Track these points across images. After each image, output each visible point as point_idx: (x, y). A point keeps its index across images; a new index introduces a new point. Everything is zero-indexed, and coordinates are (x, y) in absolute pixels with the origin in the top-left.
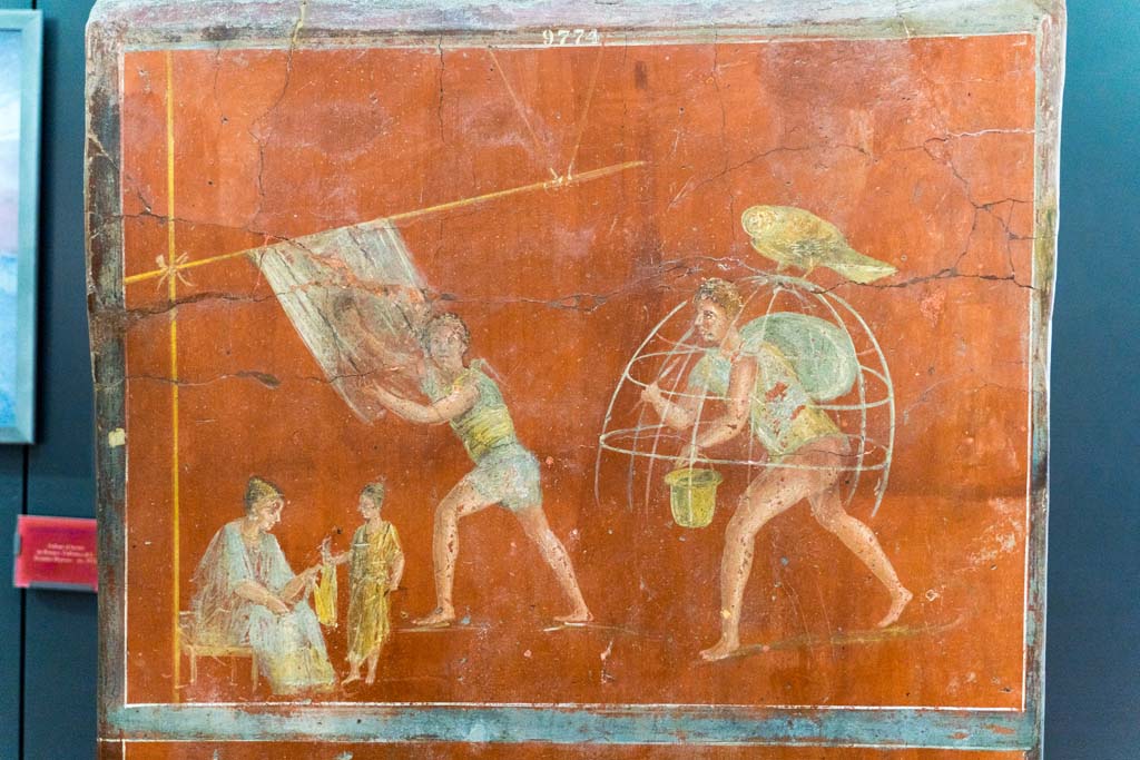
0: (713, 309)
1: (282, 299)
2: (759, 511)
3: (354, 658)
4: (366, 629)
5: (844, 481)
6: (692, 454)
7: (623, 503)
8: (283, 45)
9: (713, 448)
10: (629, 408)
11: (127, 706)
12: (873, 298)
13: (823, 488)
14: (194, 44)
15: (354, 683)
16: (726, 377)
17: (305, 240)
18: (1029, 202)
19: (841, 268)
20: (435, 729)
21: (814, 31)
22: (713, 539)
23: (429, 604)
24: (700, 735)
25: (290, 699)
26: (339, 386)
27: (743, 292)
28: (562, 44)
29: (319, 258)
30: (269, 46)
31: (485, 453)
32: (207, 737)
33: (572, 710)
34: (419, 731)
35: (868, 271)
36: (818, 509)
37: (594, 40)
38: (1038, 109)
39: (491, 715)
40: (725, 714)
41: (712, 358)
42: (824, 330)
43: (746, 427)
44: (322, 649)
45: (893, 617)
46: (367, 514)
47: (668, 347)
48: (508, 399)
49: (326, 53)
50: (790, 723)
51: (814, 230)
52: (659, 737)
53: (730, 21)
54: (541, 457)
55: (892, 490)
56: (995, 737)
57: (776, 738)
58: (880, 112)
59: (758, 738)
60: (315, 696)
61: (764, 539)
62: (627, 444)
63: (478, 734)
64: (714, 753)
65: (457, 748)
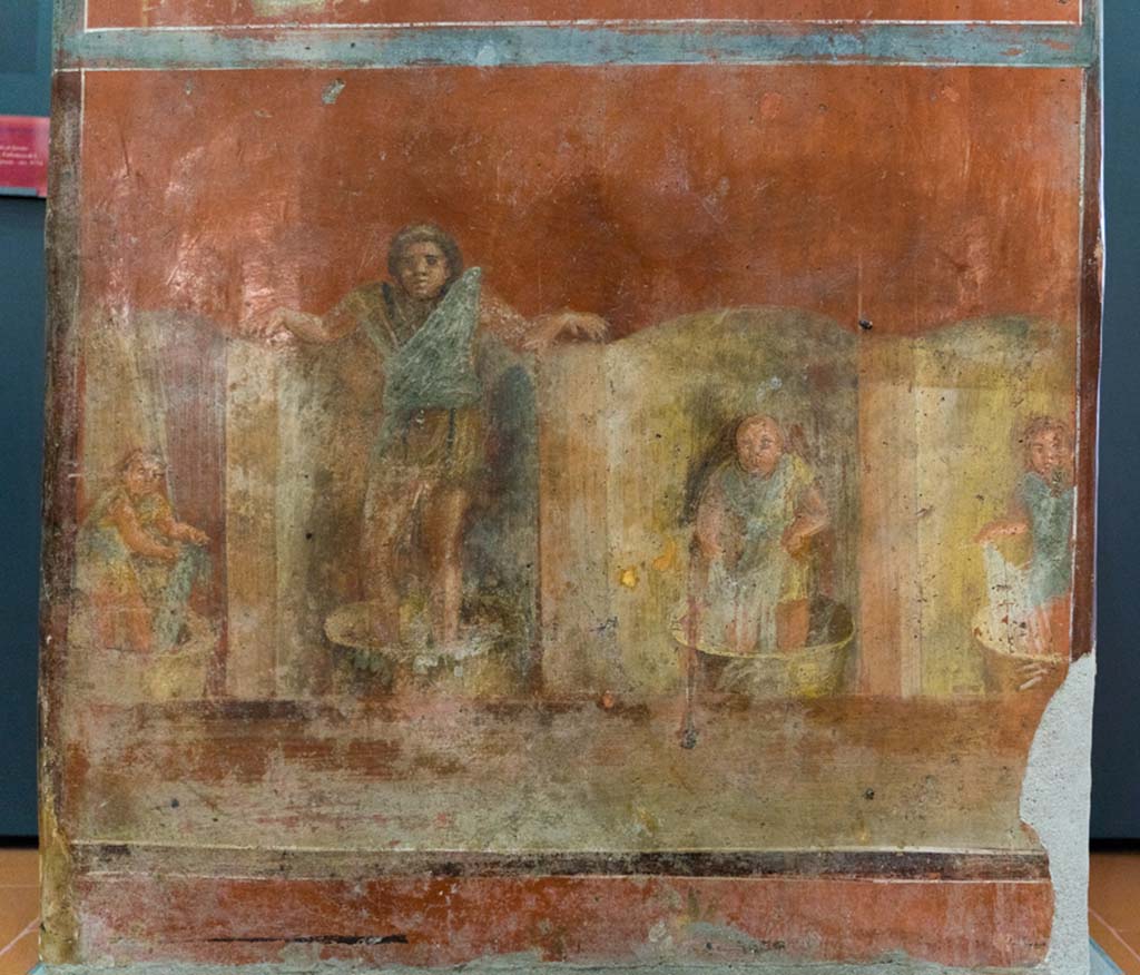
11: (87, 30)
15: (346, 4)
20: (439, 53)
24: (733, 53)
25: (274, 21)
32: (180, 65)
33: (592, 28)
34: (420, 54)
39: (500, 34)
40: (760, 30)
50: (831, 40)
52: (689, 56)
56: (1052, 52)
57: (817, 56)
59: (797, 56)
63: (487, 57)
64: (749, 74)
65: (468, 72)
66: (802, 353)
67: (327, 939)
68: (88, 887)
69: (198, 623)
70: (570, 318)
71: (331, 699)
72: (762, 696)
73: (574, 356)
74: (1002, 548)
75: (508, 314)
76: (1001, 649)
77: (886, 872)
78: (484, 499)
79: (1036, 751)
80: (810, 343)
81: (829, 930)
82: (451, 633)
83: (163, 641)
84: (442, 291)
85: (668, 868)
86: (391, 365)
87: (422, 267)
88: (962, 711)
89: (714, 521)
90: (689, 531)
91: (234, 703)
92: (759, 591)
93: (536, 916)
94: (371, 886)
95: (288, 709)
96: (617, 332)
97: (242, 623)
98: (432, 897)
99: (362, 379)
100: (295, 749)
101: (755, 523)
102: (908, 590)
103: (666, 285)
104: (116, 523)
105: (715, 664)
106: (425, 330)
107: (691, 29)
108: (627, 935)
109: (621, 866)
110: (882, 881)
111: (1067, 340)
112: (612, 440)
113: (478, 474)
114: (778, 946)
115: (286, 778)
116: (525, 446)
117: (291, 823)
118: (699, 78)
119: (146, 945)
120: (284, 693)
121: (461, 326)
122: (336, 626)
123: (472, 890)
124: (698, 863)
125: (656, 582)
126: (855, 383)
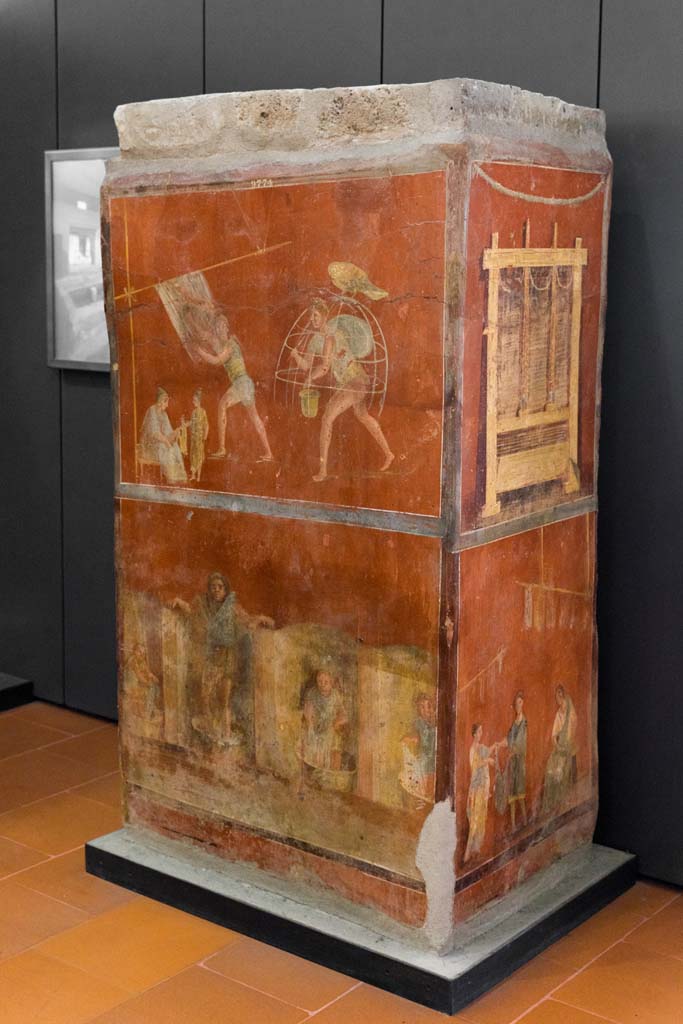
0: (317, 313)
1: (166, 307)
2: (335, 411)
3: (193, 469)
4: (197, 456)
5: (368, 398)
6: (309, 383)
7: (284, 405)
8: (161, 193)
9: (318, 379)
10: (286, 360)
11: (121, 483)
12: (377, 307)
13: (359, 401)
14: (133, 195)
15: (193, 481)
16: (322, 346)
17: (173, 280)
18: (443, 258)
19: (366, 292)
20: (221, 504)
21: (354, 175)
22: (317, 423)
23: (217, 448)
24: (313, 516)
25: (172, 485)
26: (186, 347)
27: (329, 304)
28: (259, 187)
29: (177, 288)
30: (158, 194)
31: (236, 379)
32: (147, 499)
33: (267, 500)
34: (215, 504)
35: (377, 294)
36: (357, 411)
37: (271, 184)
38: (447, 210)
39: (239, 499)
40: (322, 507)
41: (318, 336)
42: (361, 324)
43: (329, 371)
44: (182, 464)
45: (386, 466)
46: (196, 405)
47: (301, 331)
48: (243, 354)
49: (176, 196)
50: (347, 514)
51: (356, 274)
52: (298, 515)
53: (314, 173)
54: (255, 382)
55: (386, 403)
56: (428, 530)
57: (342, 521)
58: (381, 215)
59: (335, 520)
60: (180, 484)
61: (336, 423)
62: (285, 377)
63: (235, 507)
64: (318, 526)
65: (228, 513)
66: (338, 647)
67: (195, 838)
68: (132, 798)
69: (157, 711)
70: (263, 618)
71: (195, 750)
72: (326, 786)
73: (265, 633)
74: (409, 747)
75: (244, 612)
76: (409, 790)
77: (367, 871)
78: (237, 685)
79: (422, 838)
80: (341, 644)
81: (349, 888)
82: (228, 734)
83: (147, 715)
84: (223, 600)
85: (296, 845)
86: (209, 627)
87: (218, 589)
88: (395, 812)
89: (310, 711)
90: (301, 713)
91: (167, 743)
92: (324, 743)
93: (256, 851)
94: (207, 823)
95: (182, 750)
96: (278, 627)
97: (170, 714)
98: (224, 833)
99: (200, 630)
100: (186, 765)
101: (323, 715)
102: (376, 756)
103: (293, 611)
104: (134, 669)
105: (310, 769)
106: (219, 614)
107: (299, 504)
108: (283, 867)
109: (281, 840)
110: (366, 874)
111: (434, 661)
112: (276, 670)
113: (235, 674)
114: (332, 888)
115: (181, 776)
116: (249, 666)
117: (183, 792)
118: (302, 525)
119: (145, 823)
120: (181, 744)
121: (229, 614)
122: (195, 722)
123: (235, 833)
124: (305, 847)
125: (291, 732)
126: (357, 664)
